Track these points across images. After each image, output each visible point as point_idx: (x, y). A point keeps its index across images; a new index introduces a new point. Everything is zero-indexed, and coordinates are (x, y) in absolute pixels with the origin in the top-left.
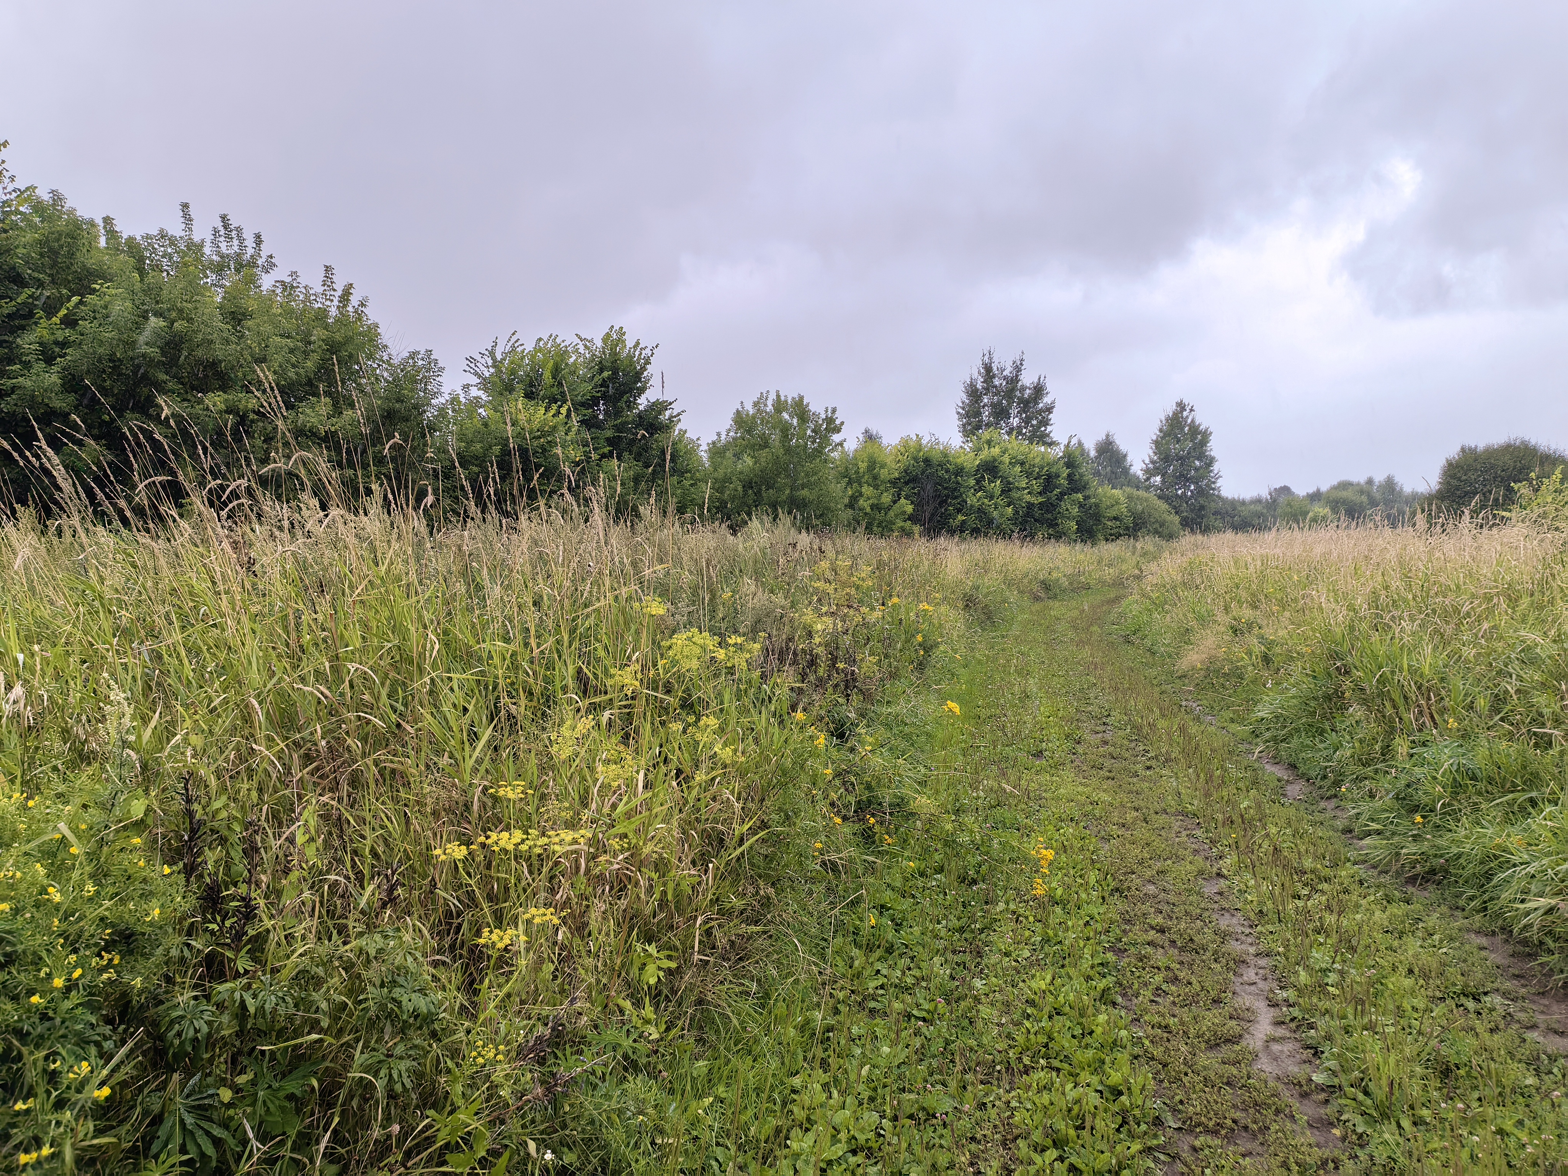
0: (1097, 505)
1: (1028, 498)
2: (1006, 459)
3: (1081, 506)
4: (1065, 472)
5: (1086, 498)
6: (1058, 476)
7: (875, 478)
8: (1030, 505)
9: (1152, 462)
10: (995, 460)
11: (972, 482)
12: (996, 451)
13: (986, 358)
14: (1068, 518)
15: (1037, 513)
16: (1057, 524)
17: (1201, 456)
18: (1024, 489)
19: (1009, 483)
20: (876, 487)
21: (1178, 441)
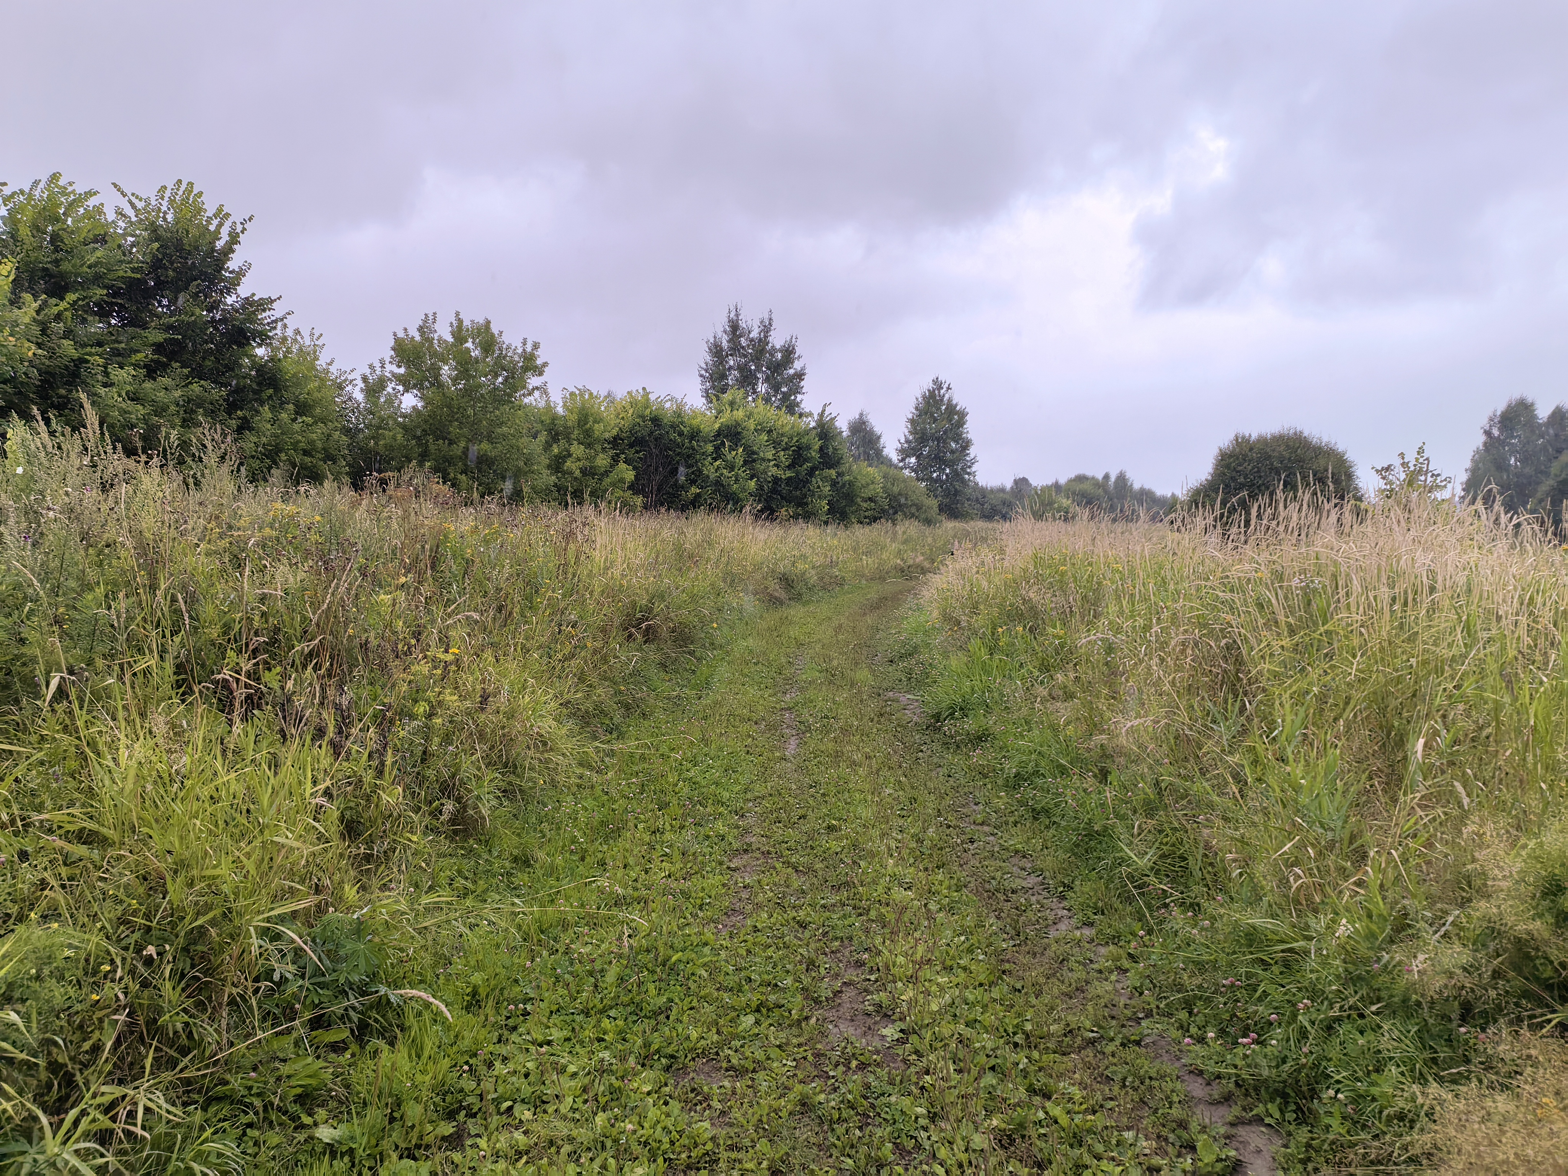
0: (851, 483)
1: (773, 471)
2: (751, 425)
3: (834, 484)
4: (817, 445)
5: (839, 474)
6: (808, 448)
7: (588, 433)
8: (776, 480)
9: (907, 441)
10: (738, 424)
11: (710, 448)
12: (739, 414)
13: (732, 315)
14: (820, 497)
15: (784, 488)
16: (807, 504)
17: (958, 437)
18: (769, 461)
19: (754, 453)
20: (589, 446)
21: (935, 420)
